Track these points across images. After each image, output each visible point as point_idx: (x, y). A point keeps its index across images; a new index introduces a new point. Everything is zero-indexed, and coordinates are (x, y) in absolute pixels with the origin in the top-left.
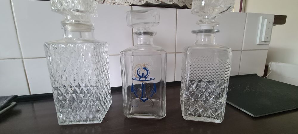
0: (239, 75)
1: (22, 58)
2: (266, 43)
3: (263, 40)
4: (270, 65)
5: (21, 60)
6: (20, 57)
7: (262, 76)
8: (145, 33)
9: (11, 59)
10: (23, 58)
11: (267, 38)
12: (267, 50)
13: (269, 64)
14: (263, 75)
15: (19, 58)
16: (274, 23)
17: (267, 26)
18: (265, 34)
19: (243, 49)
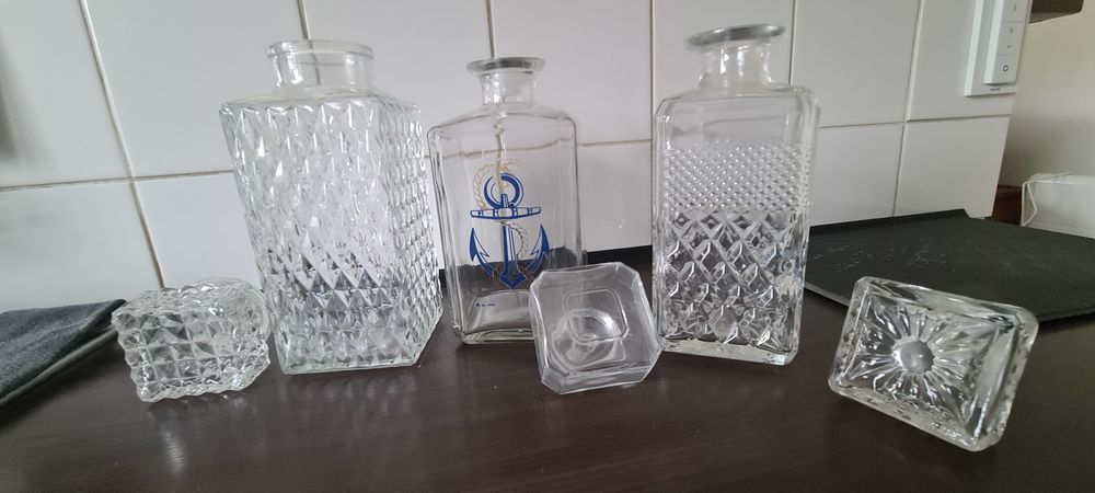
0: (896, 215)
1: (130, 177)
2: (1003, 90)
3: (989, 79)
4: (1033, 185)
5: (126, 183)
6: (125, 176)
7: (986, 218)
8: (506, 63)
9: (96, 181)
10: (133, 175)
11: (1006, 68)
12: (1008, 115)
13: (1029, 183)
14: (990, 215)
15: (122, 179)
16: (1033, 11)
17: (1004, 22)
18: (997, 55)
19: (908, 119)
